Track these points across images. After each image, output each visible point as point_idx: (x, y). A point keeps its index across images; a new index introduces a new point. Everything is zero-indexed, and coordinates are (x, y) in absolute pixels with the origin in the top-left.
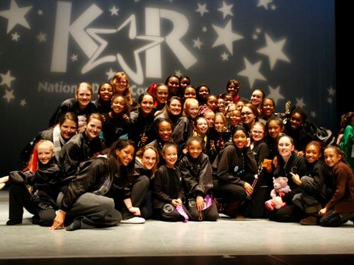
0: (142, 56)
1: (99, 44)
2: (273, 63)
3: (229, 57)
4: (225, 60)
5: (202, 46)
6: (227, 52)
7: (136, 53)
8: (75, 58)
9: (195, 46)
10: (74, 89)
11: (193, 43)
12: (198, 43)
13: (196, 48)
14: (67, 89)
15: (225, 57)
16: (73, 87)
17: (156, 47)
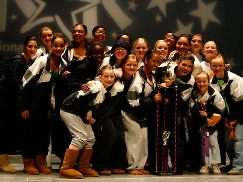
0: (80, 17)
1: (37, 5)
2: (204, 24)
3: (162, 19)
4: (159, 22)
5: (136, 8)
6: (161, 14)
7: (74, 14)
8: (14, 17)
9: (130, 8)
10: (14, 48)
11: (128, 6)
12: (132, 6)
13: (132, 9)
14: (6, 48)
15: (159, 18)
16: (13, 46)
17: (92, 8)
